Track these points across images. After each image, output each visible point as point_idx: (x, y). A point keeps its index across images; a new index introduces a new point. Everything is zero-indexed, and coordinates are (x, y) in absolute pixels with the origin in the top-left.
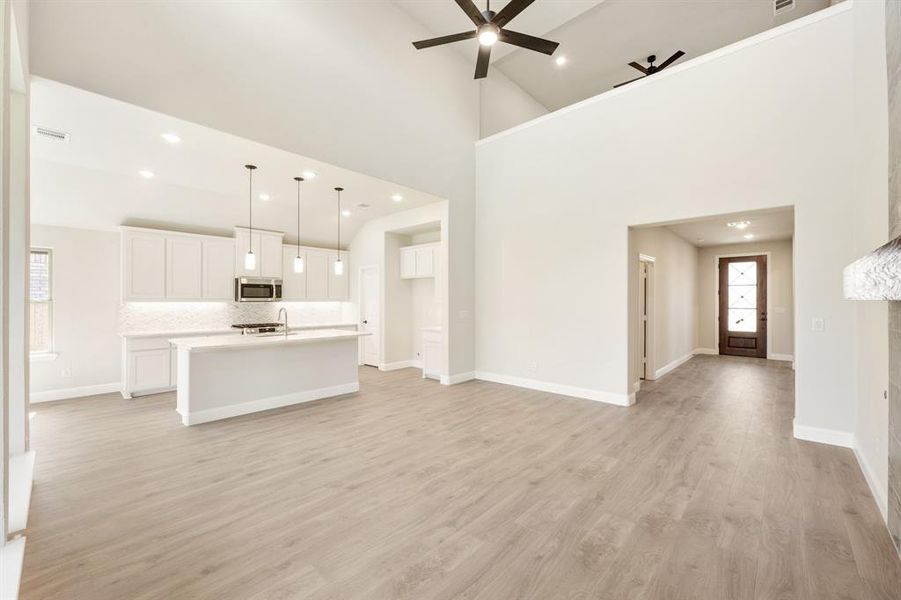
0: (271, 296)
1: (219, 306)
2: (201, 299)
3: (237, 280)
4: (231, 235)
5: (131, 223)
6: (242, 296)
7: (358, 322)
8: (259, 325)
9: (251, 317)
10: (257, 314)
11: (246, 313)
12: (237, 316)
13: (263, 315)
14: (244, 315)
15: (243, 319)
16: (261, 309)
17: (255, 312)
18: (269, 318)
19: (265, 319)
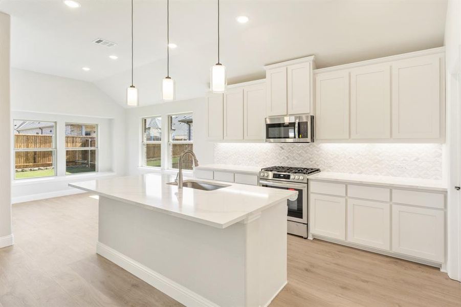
2: (244, 140)
6: (267, 137)
9: (296, 160)
10: (301, 156)
11: (291, 155)
12: (283, 157)
13: (308, 158)
14: (289, 157)
15: (288, 161)
16: (305, 151)
17: (299, 154)
18: (314, 162)
19: (310, 162)
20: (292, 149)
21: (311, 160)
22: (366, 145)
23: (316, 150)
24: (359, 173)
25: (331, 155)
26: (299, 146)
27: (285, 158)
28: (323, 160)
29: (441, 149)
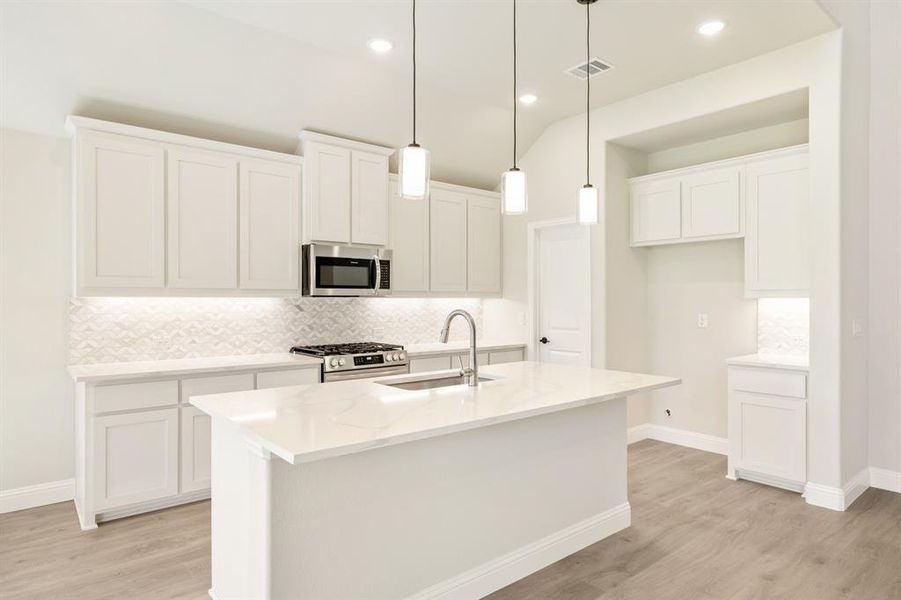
0: (372, 285)
1: (266, 305)
2: (238, 289)
3: (306, 250)
4: (292, 149)
5: (97, 110)
6: (318, 285)
7: (528, 339)
8: (352, 348)
9: (327, 330)
10: (336, 322)
11: (317, 321)
12: (301, 327)
13: (348, 325)
14: (314, 326)
15: (312, 334)
16: (343, 313)
17: (333, 319)
18: (357, 332)
21: (353, 328)
23: (361, 311)
25: (383, 318)
26: (337, 303)
27: (306, 328)
28: (371, 326)
29: (482, 304)
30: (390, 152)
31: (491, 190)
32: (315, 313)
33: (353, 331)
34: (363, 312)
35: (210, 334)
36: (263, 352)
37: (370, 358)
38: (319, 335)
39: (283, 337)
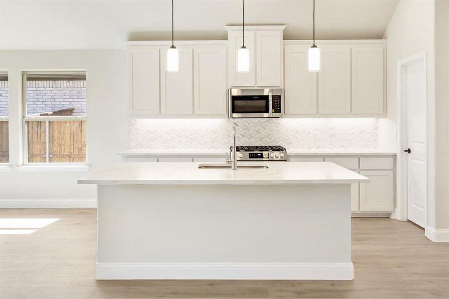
0: (267, 111)
2: (194, 115)
3: (228, 91)
6: (233, 112)
9: (253, 137)
10: (258, 133)
11: (247, 132)
13: (267, 135)
14: (245, 135)
15: (243, 140)
16: (263, 127)
17: (257, 131)
18: (273, 139)
19: (269, 140)
20: (247, 125)
21: (270, 137)
22: (323, 120)
23: (276, 127)
24: (317, 148)
25: (291, 131)
26: (260, 122)
27: (239, 135)
28: (283, 136)
29: (377, 123)
30: (283, 27)
31: (381, 39)
32: (245, 127)
33: (270, 139)
34: (277, 127)
35: (188, 137)
36: (215, 148)
37: (260, 155)
38: (247, 140)
39: (226, 141)
